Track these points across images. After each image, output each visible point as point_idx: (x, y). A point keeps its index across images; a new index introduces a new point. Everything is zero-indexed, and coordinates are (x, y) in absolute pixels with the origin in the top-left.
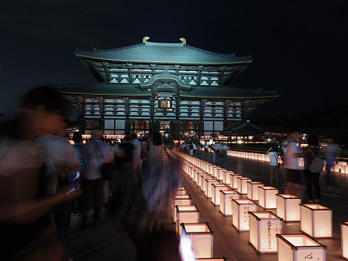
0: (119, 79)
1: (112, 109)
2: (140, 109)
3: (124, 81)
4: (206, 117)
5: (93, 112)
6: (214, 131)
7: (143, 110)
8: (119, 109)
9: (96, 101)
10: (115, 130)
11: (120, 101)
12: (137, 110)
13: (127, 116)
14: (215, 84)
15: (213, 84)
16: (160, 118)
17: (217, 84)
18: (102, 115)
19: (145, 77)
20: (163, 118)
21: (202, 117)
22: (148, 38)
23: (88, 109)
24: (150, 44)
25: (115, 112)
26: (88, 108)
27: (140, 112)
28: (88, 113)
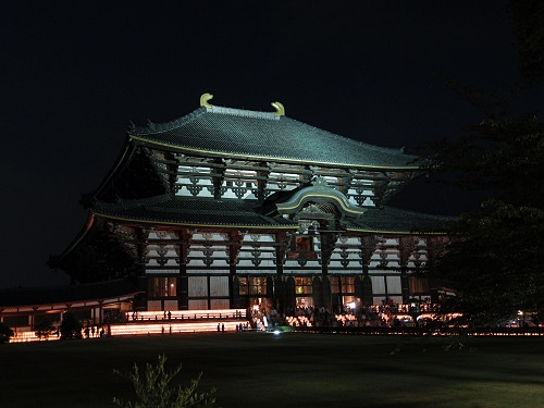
0: (195, 189)
1: (201, 254)
2: (256, 253)
3: (205, 193)
4: (373, 269)
5: (162, 260)
6: (387, 295)
7: (263, 255)
8: (215, 254)
9: (169, 237)
10: (209, 298)
11: (217, 237)
12: (250, 255)
13: (233, 268)
14: (368, 202)
15: (365, 203)
16: (295, 271)
17: (372, 204)
18: (183, 268)
19: (244, 186)
20: (299, 272)
21: (365, 269)
22: (210, 97)
23: (153, 253)
24: (216, 109)
25: (208, 260)
26: (153, 251)
27: (256, 261)
28: (153, 262)
